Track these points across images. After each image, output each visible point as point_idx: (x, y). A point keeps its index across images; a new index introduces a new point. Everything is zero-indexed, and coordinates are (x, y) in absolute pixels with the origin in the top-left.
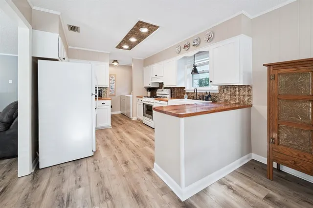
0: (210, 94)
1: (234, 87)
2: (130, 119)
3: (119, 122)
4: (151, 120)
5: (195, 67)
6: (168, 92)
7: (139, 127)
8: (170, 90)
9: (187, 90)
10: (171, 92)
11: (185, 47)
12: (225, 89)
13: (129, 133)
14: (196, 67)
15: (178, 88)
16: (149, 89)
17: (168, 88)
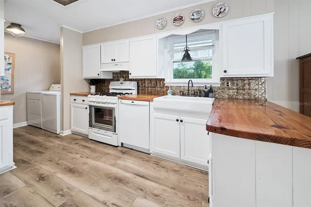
0: (211, 88)
1: (242, 79)
2: (57, 136)
3: (33, 147)
4: (110, 133)
5: (187, 51)
6: (133, 86)
7: (86, 151)
8: (136, 83)
9: (168, 83)
10: (138, 87)
11: (175, 20)
12: (229, 82)
13: (71, 171)
14: (189, 52)
15: (150, 80)
16: (93, 82)
17: (131, 80)
